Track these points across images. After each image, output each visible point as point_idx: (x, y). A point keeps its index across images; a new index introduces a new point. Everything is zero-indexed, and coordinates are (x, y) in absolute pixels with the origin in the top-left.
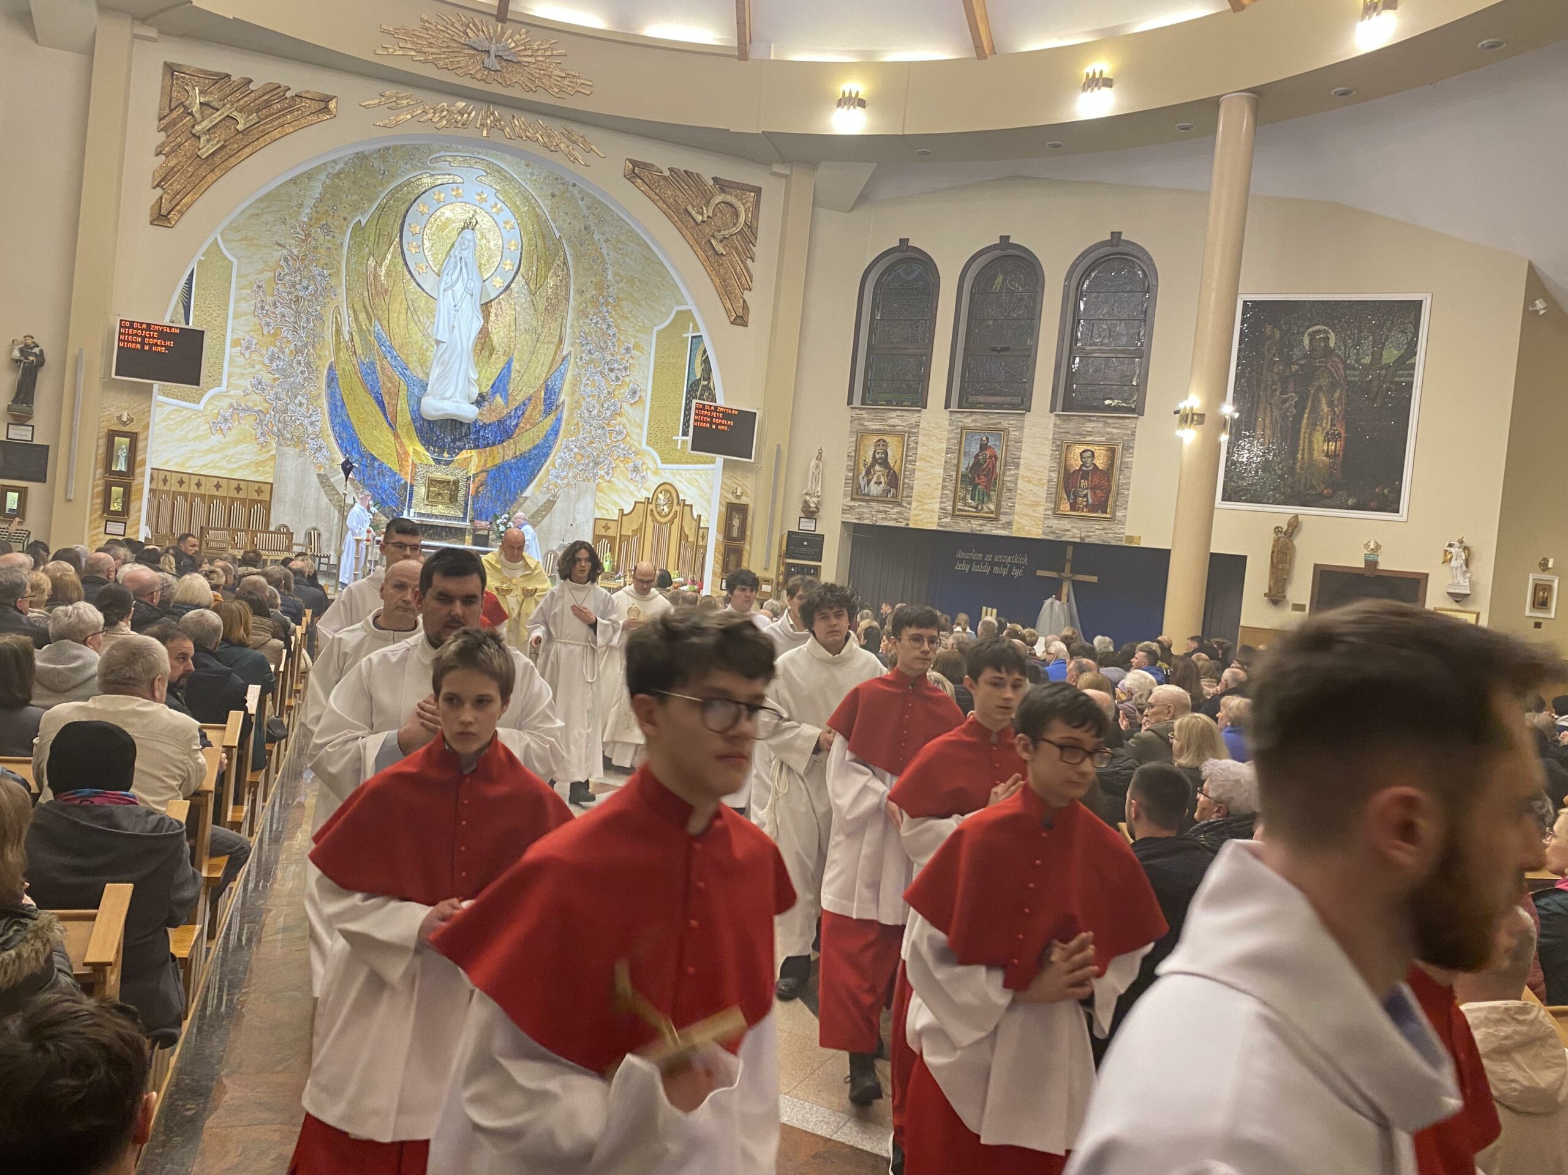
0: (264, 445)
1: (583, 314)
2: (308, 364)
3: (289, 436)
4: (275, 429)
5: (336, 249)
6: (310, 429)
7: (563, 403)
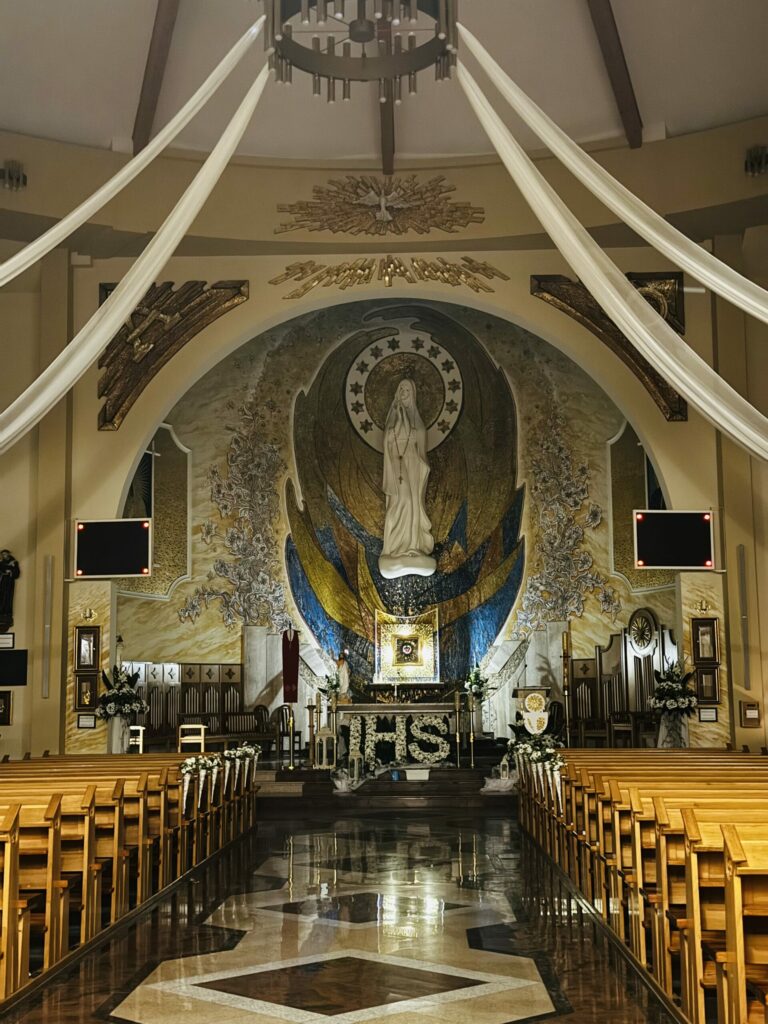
0: (231, 627)
1: (532, 441)
2: (267, 540)
3: (256, 615)
4: (241, 609)
5: (283, 423)
6: (275, 604)
7: (523, 538)
